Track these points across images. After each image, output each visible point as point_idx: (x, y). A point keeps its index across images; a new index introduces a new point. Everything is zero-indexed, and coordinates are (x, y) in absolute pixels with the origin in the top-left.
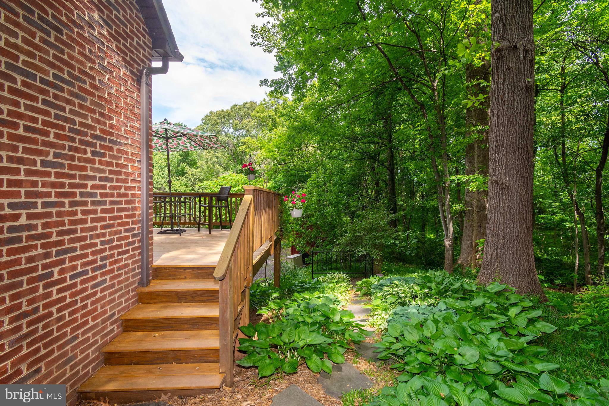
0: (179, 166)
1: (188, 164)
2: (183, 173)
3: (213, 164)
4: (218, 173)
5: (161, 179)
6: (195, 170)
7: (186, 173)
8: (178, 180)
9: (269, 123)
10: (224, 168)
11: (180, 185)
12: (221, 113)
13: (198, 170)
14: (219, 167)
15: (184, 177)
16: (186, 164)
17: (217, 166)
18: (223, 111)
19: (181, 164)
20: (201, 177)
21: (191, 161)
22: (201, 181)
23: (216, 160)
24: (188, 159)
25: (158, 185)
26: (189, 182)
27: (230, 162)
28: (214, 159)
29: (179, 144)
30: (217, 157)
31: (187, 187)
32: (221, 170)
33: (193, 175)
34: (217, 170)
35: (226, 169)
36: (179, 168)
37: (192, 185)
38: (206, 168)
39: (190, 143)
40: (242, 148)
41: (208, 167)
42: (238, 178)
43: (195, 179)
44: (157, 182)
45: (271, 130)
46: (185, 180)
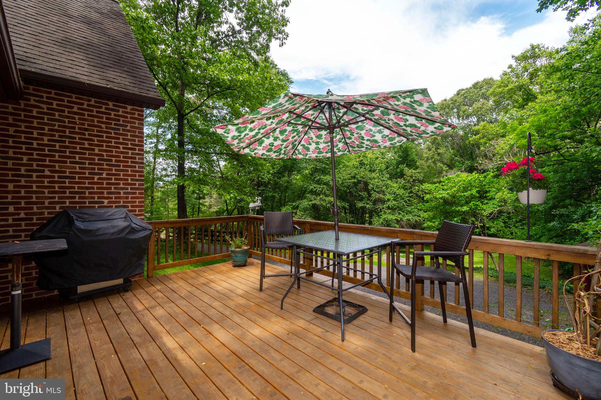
0: (398, 167)
1: (407, 165)
2: (402, 175)
3: (434, 162)
4: (440, 172)
5: (381, 182)
6: (413, 171)
7: (405, 175)
8: (397, 182)
9: (519, 97)
10: (448, 166)
11: (399, 188)
12: (444, 102)
13: (418, 171)
14: (442, 165)
15: (403, 179)
16: (405, 165)
17: (439, 164)
18: (445, 100)
19: (400, 166)
20: (421, 178)
21: (410, 161)
22: (422, 182)
23: (439, 158)
24: (407, 160)
25: (378, 188)
26: (407, 184)
27: (457, 158)
28: (436, 157)
29: (363, 138)
30: (439, 154)
31: (406, 189)
32: (445, 168)
33: (411, 177)
34: (440, 169)
35: (451, 166)
36: (398, 170)
37: (411, 188)
38: (426, 167)
39: (380, 132)
40: (472, 139)
41: (428, 167)
42: (469, 178)
43: (414, 181)
44: (377, 185)
45: (522, 107)
46: (404, 181)
